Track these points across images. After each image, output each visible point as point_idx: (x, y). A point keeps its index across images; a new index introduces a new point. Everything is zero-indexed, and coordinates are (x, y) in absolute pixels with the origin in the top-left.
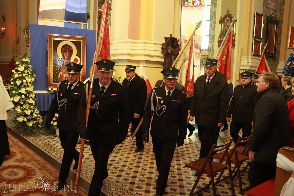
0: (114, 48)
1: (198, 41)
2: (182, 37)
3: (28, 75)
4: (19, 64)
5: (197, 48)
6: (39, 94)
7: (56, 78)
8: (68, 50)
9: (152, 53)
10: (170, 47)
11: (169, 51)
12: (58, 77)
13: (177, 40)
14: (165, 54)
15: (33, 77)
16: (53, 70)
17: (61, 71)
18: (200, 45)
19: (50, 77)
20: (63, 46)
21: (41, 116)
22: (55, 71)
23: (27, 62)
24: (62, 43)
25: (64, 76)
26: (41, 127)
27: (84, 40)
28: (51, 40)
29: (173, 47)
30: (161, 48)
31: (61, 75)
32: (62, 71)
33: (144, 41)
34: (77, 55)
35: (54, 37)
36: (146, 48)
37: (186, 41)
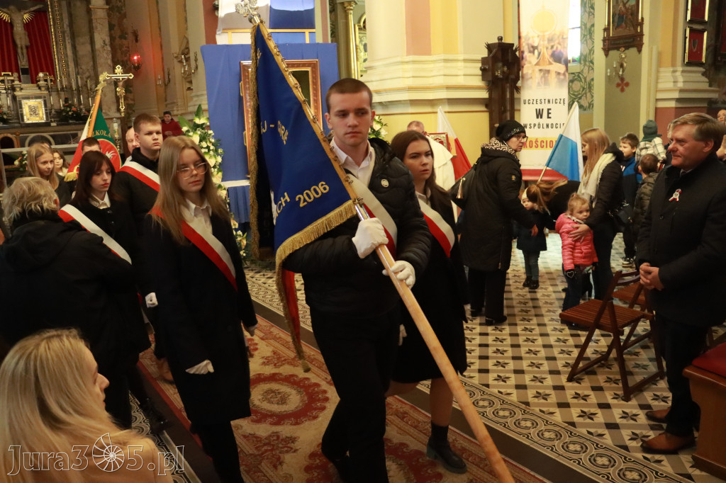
0: (378, 78)
1: (559, 47)
2: (523, 40)
3: (209, 150)
4: (188, 131)
5: (560, 63)
6: (235, 189)
9: (461, 81)
10: (500, 64)
11: (498, 73)
13: (514, 48)
14: (489, 81)
15: (218, 155)
18: (565, 53)
21: (243, 234)
23: (203, 124)
26: (244, 255)
27: (313, 66)
28: (247, 74)
29: (506, 63)
30: (481, 69)
33: (443, 57)
36: (447, 72)
37: (533, 49)
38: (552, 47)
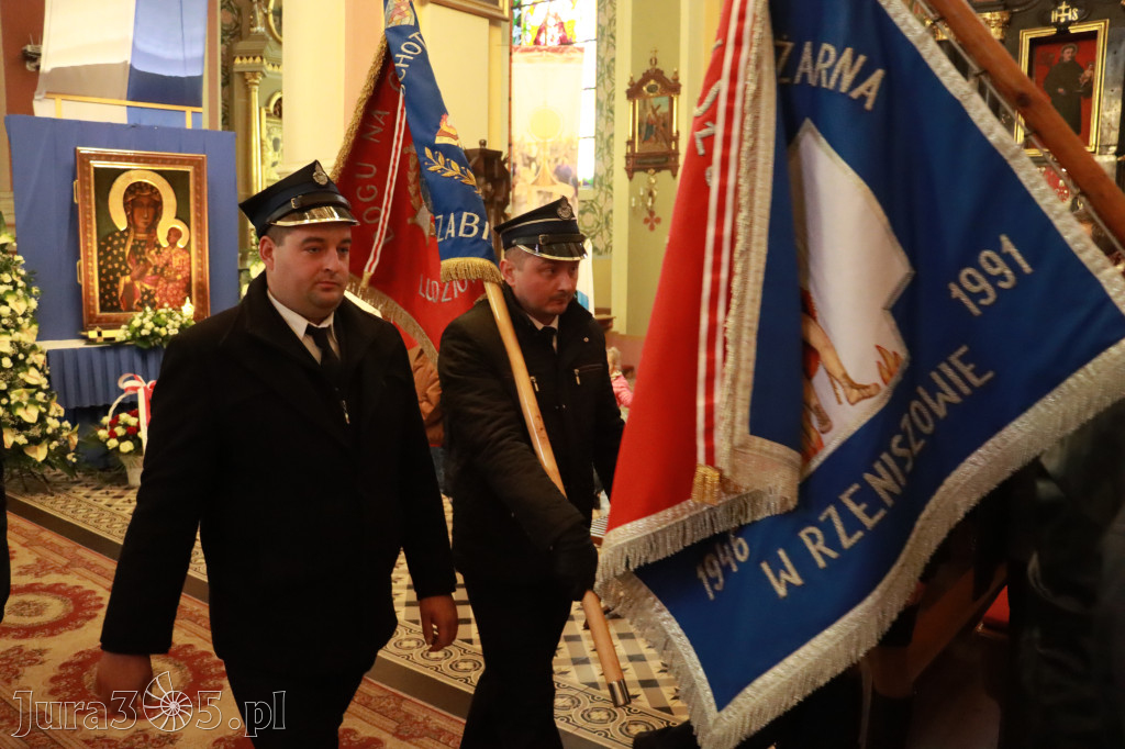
2: (514, 148)
3: (15, 288)
6: (60, 352)
7: (110, 294)
8: (145, 201)
12: (116, 291)
13: (502, 158)
15: (31, 296)
16: (100, 268)
17: (128, 271)
19: (91, 294)
20: (129, 189)
21: (73, 426)
22: (104, 271)
23: (6, 244)
24: (123, 176)
25: (137, 285)
26: (74, 460)
27: (198, 164)
28: (86, 168)
29: (490, 178)
31: (126, 286)
32: (131, 271)
34: (177, 217)
35: (99, 157)
37: (530, 161)
38: (556, 160)
